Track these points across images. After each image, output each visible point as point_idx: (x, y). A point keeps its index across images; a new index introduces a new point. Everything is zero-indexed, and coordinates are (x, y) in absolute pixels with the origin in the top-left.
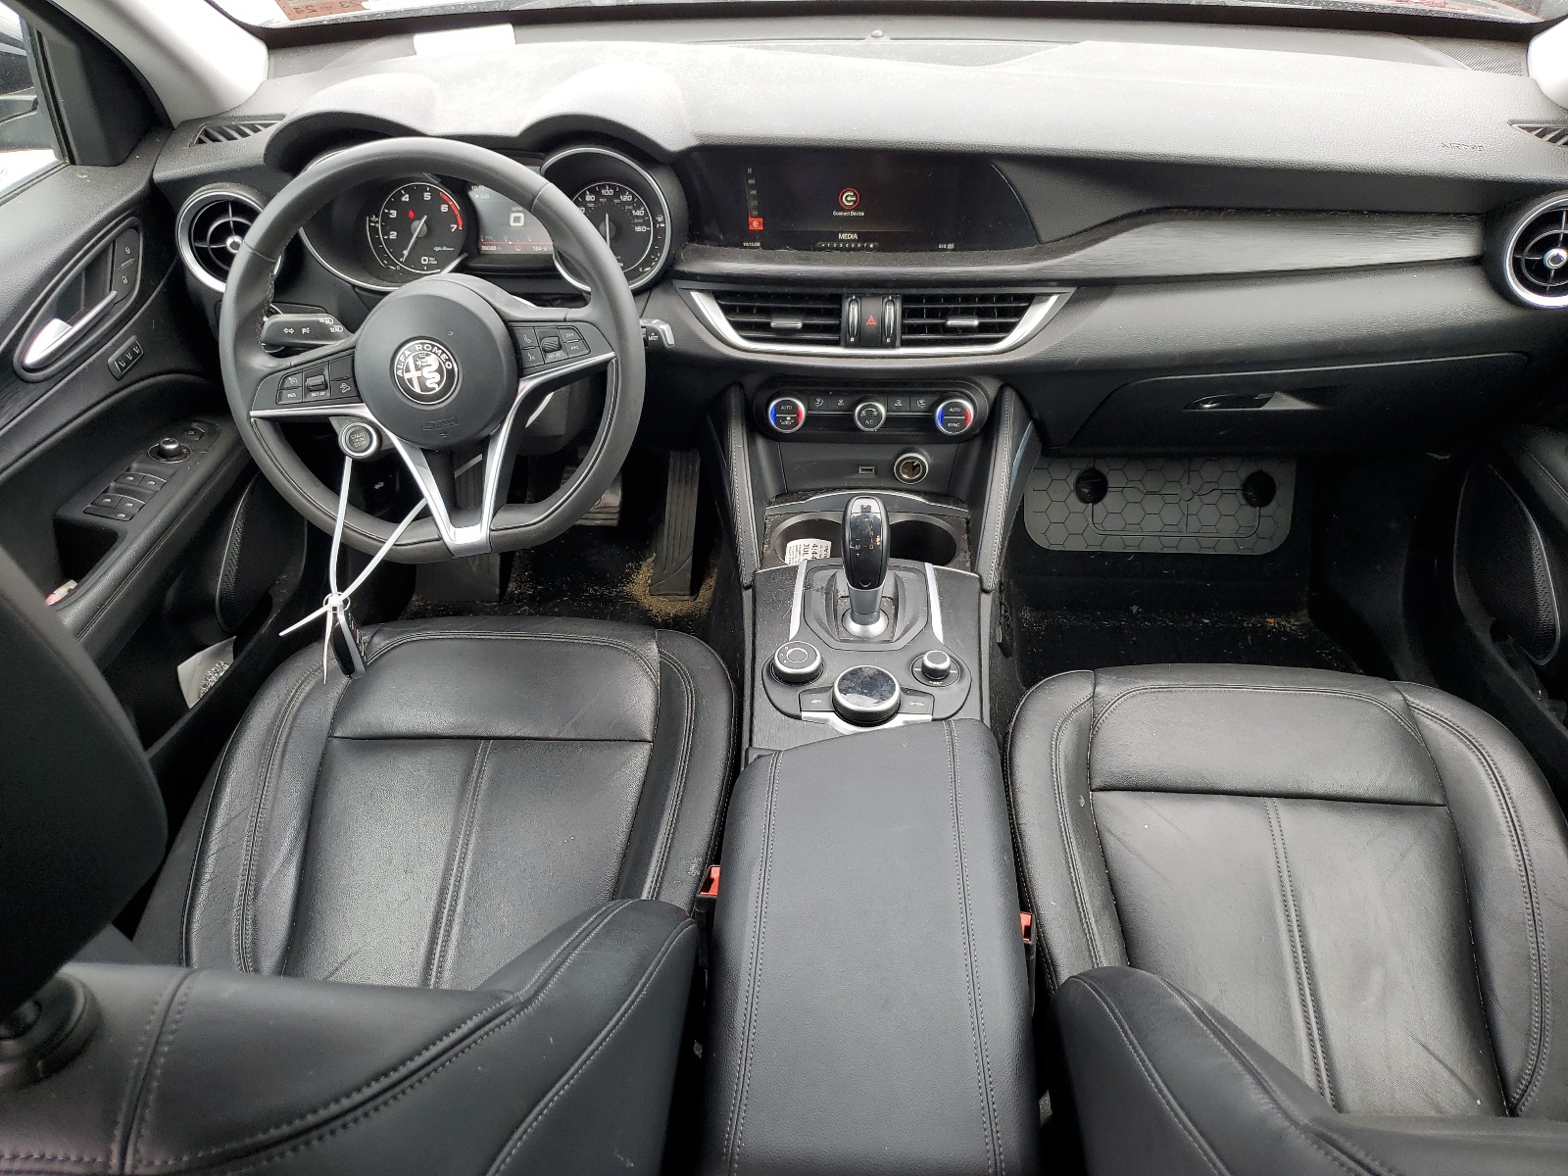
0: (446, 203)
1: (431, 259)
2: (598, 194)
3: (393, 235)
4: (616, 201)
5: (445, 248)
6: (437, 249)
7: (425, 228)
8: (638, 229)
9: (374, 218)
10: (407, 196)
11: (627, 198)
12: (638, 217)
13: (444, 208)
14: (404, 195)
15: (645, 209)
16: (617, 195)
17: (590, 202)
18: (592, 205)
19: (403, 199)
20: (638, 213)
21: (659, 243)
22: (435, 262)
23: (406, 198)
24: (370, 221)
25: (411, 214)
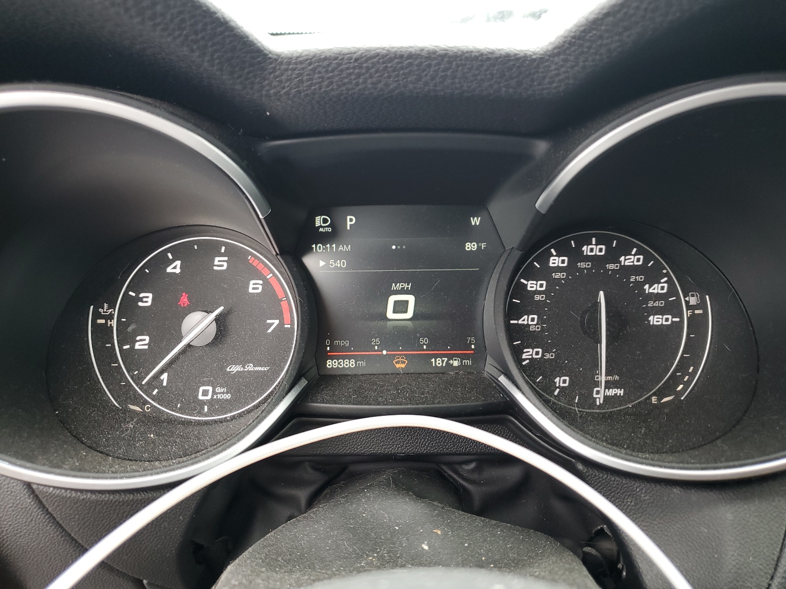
0: (258, 275)
1: (218, 390)
2: (576, 255)
3: (142, 343)
4: (611, 266)
5: (250, 367)
6: (235, 369)
7: (214, 327)
8: (655, 320)
9: (105, 309)
10: (178, 263)
11: (631, 260)
12: (658, 297)
13: (255, 287)
14: (171, 262)
15: (670, 282)
16: (613, 255)
17: (558, 269)
18: (557, 276)
19: (169, 270)
20: (656, 289)
21: (695, 347)
22: (228, 396)
23: (175, 268)
24: (97, 315)
25: (184, 300)
